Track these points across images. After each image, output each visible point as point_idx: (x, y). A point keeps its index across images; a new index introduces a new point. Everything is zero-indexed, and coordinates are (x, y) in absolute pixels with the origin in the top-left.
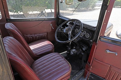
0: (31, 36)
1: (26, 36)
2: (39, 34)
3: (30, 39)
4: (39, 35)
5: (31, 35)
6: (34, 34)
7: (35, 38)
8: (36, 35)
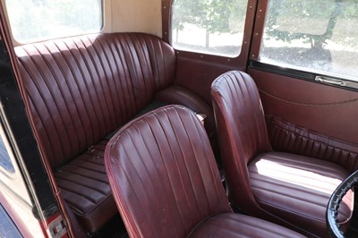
0: (295, 134)
1: (281, 123)
2: (330, 138)
3: (288, 139)
4: (326, 141)
5: (297, 131)
6: (310, 131)
7: (304, 144)
8: (311, 136)
